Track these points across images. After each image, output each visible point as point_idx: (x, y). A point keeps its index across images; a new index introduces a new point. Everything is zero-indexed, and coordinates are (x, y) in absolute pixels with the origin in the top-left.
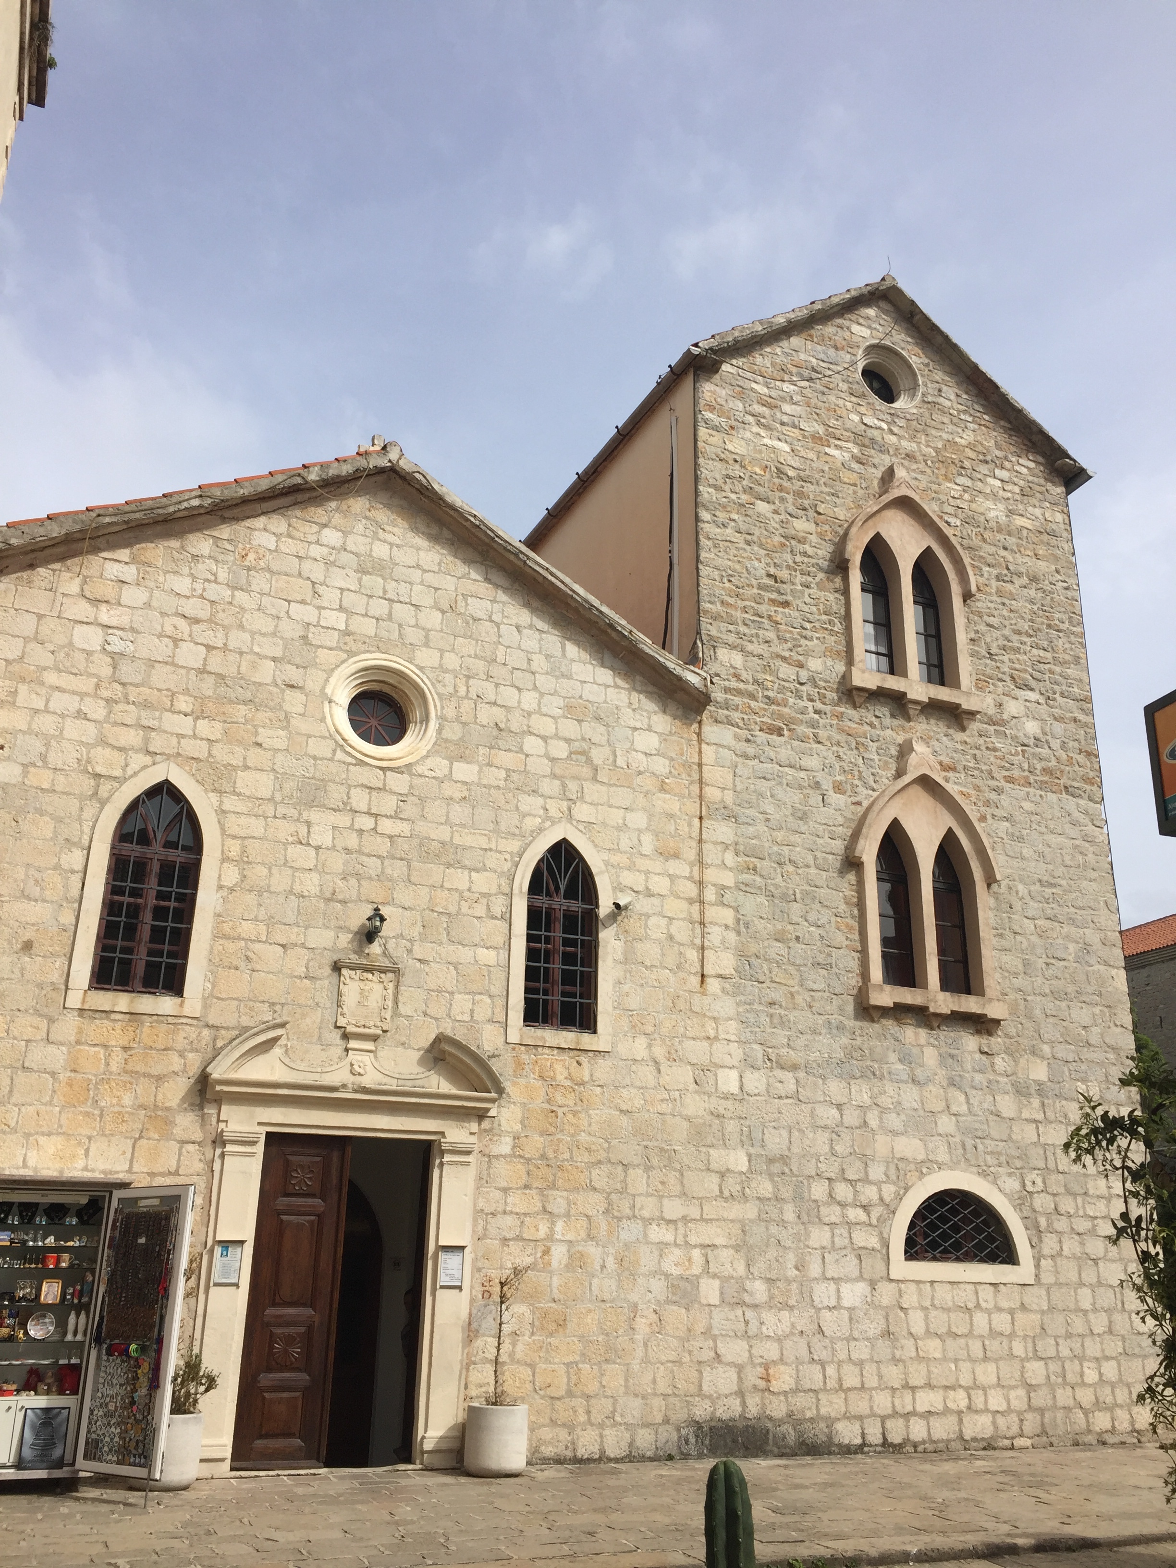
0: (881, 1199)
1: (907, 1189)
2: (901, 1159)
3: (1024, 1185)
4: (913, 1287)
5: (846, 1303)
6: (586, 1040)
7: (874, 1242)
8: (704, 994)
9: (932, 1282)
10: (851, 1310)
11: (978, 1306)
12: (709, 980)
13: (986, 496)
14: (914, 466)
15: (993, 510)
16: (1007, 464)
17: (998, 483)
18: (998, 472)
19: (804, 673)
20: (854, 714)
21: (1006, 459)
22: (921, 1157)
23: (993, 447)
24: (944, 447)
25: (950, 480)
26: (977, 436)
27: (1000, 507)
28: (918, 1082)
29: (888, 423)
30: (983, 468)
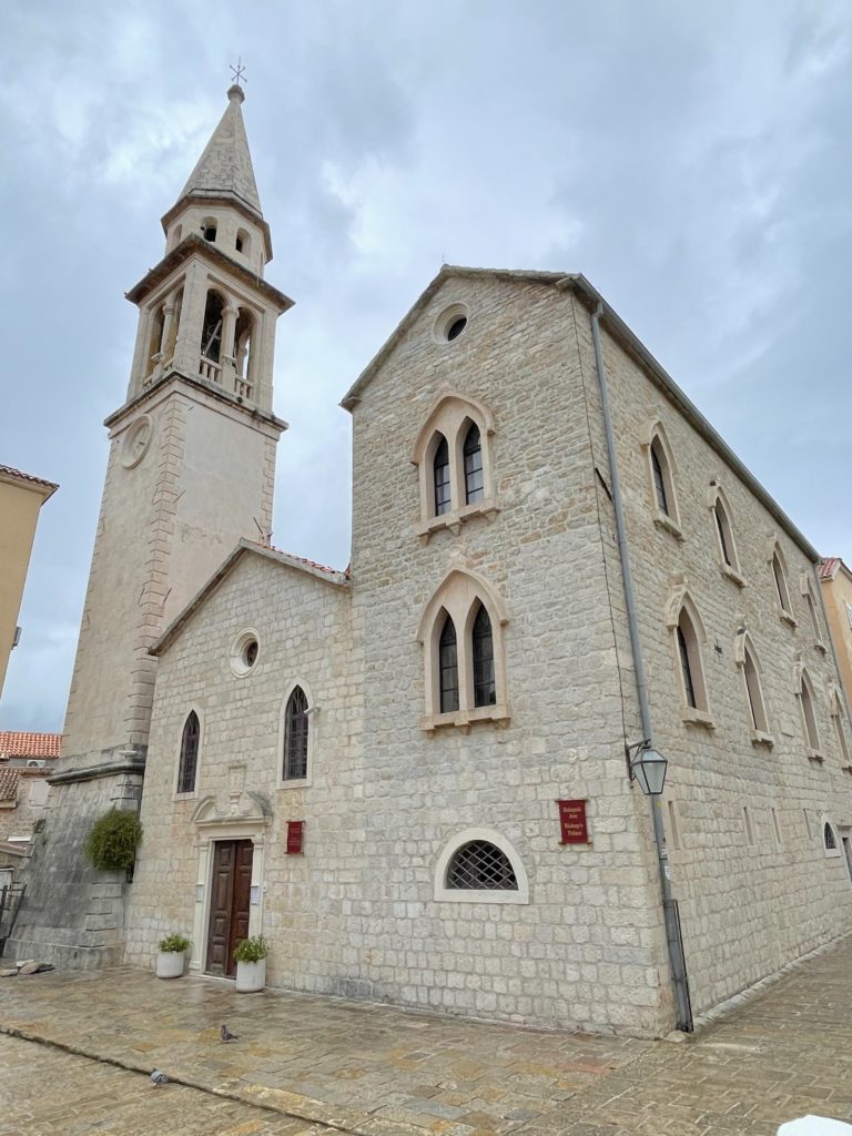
0: (432, 851)
1: (446, 843)
2: (443, 824)
3: (524, 833)
4: (447, 906)
5: (410, 916)
6: (304, 782)
7: (426, 878)
8: (350, 746)
9: (459, 903)
10: (413, 919)
11: (489, 919)
12: (352, 738)
13: (510, 351)
14: (464, 368)
15: (515, 357)
16: (526, 317)
17: (520, 334)
18: (519, 328)
19: (399, 542)
20: (426, 550)
21: (526, 313)
22: (456, 821)
23: (515, 312)
24: (483, 341)
25: (485, 359)
26: (505, 315)
27: (520, 350)
28: (456, 773)
29: (449, 354)
30: (510, 333)
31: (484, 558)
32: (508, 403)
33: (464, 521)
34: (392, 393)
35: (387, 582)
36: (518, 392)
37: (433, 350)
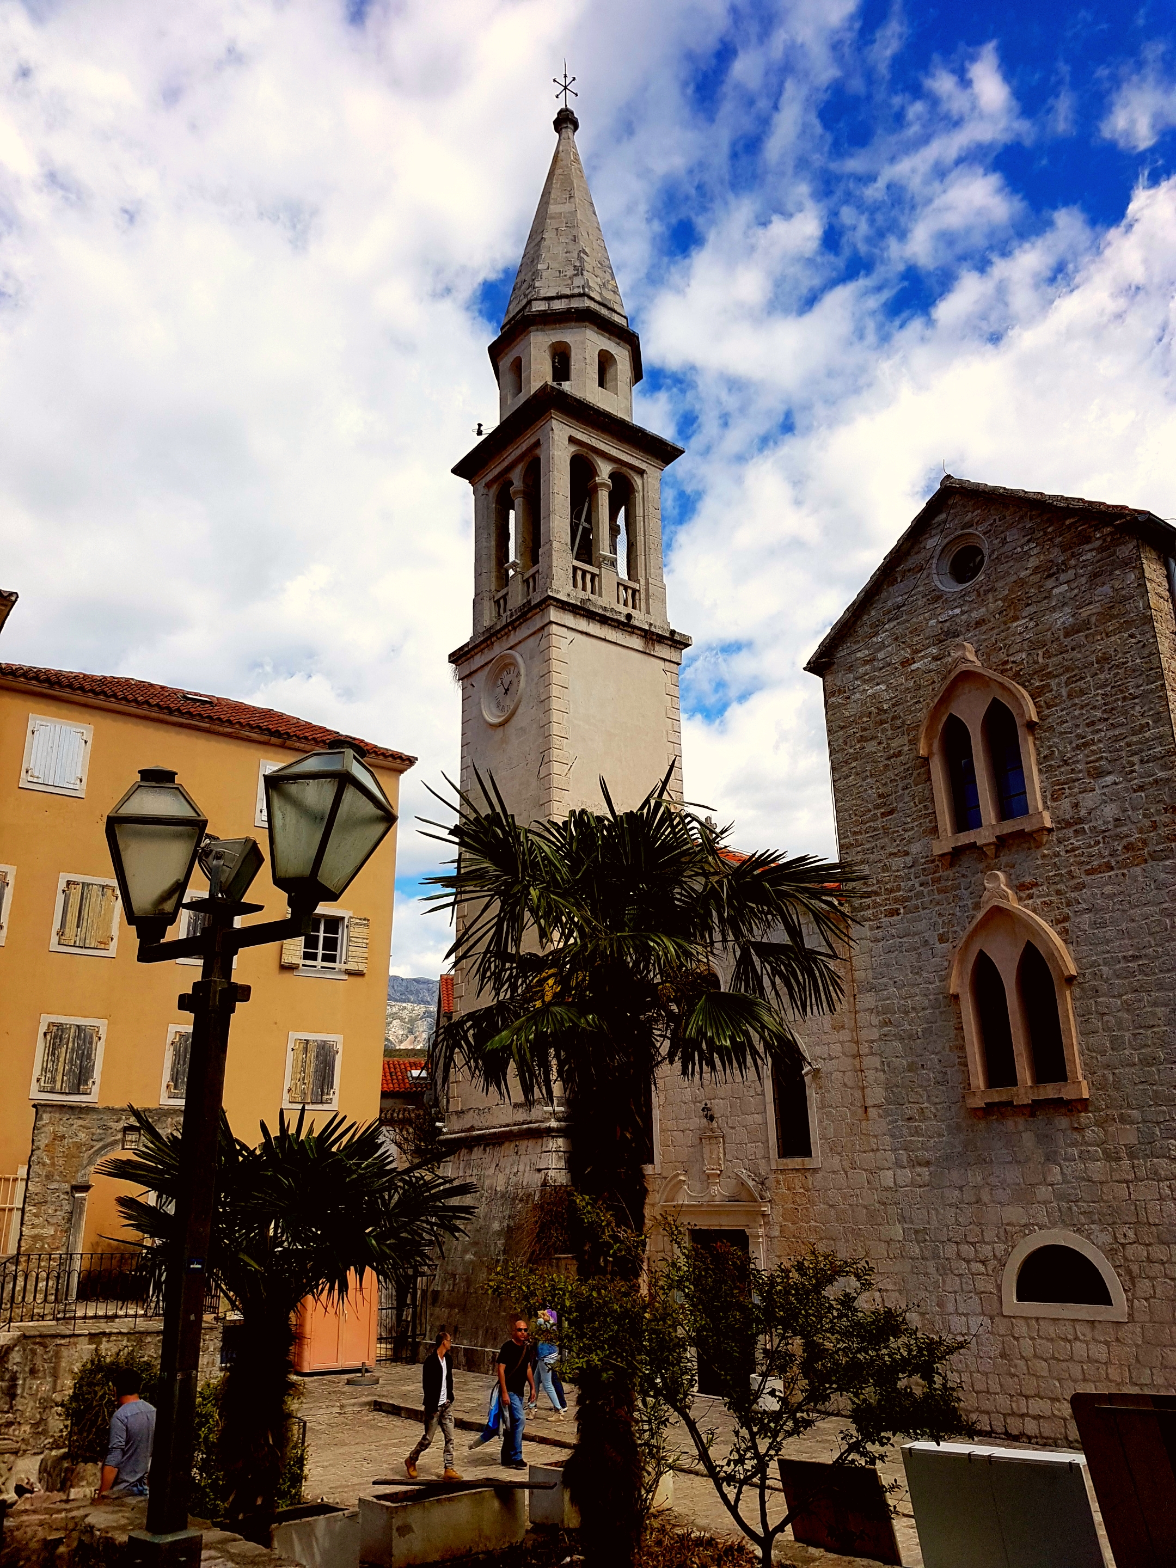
0: (994, 1255)
1: (1013, 1247)
2: (1007, 1225)
3: (1115, 1238)
4: (1022, 1322)
5: (973, 1331)
6: (809, 1163)
7: (991, 1288)
8: (868, 1120)
9: (1037, 1319)
10: (977, 1336)
11: (1077, 1338)
12: (869, 1110)
13: (1053, 609)
14: (984, 628)
15: (1061, 618)
16: (1073, 562)
17: (1065, 587)
18: (1063, 577)
19: (909, 860)
20: (950, 873)
21: (1073, 555)
22: (1023, 1222)
23: (1056, 555)
24: (1011, 591)
25: (1016, 619)
26: (1042, 557)
27: (1067, 610)
28: (1019, 1162)
29: (961, 606)
30: (1050, 583)
31: (1034, 890)
32: (1053, 683)
33: (1003, 842)
34: (881, 655)
35: (896, 912)
36: (1068, 669)
37: (936, 597)
